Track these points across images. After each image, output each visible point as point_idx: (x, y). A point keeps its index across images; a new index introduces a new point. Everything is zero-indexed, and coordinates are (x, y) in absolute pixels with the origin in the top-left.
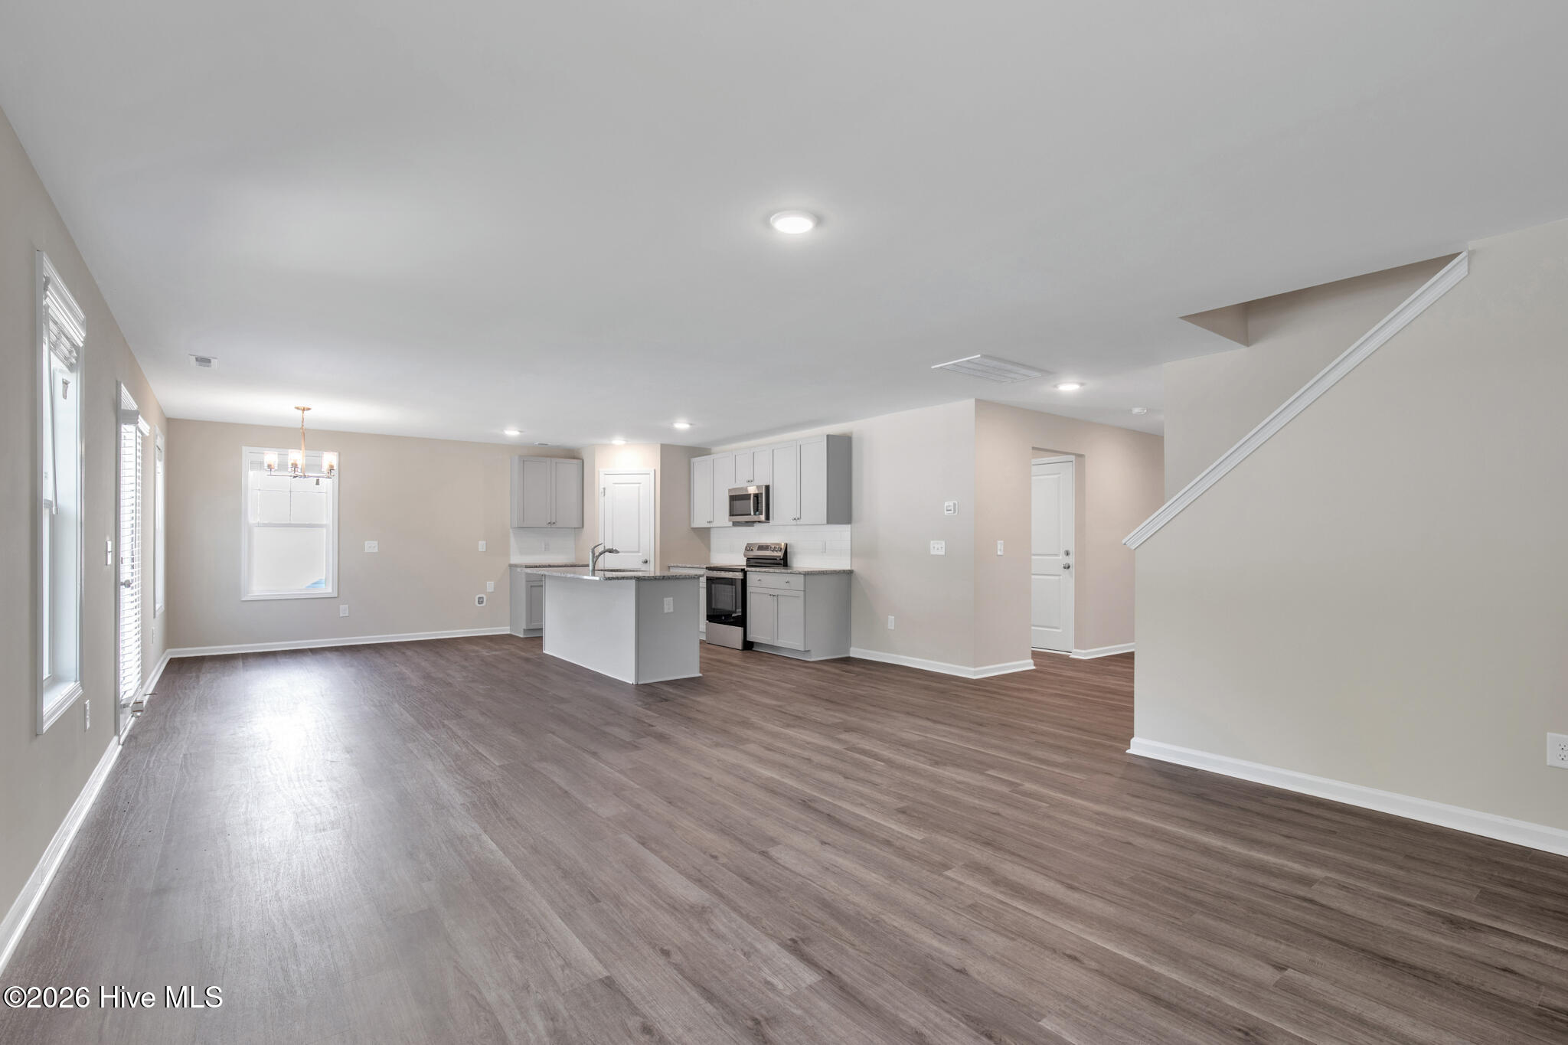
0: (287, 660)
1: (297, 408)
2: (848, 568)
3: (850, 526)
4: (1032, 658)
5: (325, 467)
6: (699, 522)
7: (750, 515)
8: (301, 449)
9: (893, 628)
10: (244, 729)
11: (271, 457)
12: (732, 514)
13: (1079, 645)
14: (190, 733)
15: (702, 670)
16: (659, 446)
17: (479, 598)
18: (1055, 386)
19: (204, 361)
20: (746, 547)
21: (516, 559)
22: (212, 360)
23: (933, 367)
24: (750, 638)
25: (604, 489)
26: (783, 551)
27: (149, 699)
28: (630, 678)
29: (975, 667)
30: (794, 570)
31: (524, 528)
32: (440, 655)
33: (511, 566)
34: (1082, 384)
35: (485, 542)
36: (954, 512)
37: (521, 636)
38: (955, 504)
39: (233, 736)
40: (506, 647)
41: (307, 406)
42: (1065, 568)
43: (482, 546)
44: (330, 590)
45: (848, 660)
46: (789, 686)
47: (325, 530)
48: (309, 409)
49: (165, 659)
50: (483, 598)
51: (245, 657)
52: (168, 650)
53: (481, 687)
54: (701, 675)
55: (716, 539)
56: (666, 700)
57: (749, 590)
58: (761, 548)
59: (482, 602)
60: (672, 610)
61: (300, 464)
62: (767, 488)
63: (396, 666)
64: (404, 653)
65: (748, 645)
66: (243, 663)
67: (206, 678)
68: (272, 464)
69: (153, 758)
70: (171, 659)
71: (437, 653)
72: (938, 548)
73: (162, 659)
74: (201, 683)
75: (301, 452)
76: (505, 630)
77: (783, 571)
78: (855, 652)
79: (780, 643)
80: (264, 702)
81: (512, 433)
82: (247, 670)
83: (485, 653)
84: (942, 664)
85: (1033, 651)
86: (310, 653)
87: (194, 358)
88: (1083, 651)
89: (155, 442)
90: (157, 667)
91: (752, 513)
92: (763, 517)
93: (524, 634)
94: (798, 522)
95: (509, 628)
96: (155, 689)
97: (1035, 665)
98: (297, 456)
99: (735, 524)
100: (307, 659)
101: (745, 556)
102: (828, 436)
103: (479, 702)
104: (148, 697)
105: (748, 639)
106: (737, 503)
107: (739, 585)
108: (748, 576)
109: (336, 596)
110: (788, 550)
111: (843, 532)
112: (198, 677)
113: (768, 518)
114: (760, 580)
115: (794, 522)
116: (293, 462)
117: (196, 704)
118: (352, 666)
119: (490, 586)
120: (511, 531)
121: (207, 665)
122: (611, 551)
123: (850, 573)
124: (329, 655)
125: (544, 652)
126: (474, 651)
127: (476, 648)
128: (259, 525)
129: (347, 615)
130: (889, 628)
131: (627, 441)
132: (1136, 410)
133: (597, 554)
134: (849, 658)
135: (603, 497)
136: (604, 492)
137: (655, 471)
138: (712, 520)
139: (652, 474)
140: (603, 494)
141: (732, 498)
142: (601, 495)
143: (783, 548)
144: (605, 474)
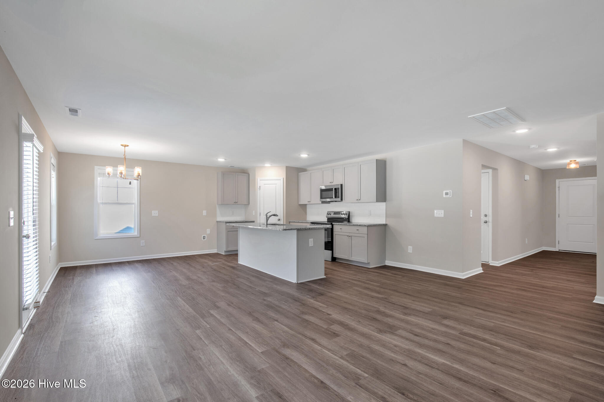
0: (117, 268)
1: (122, 145)
2: (384, 223)
3: (385, 203)
4: (482, 267)
5: (136, 174)
6: (302, 202)
7: (333, 198)
8: (124, 165)
9: (411, 252)
10: (97, 318)
11: (109, 169)
12: (321, 198)
13: (493, 259)
14: (66, 321)
15: (325, 274)
16: (285, 167)
17: (204, 237)
18: (514, 131)
19: (74, 111)
20: (327, 213)
21: (219, 219)
22: (78, 111)
23: (469, 117)
24: (335, 256)
25: (260, 187)
26: (348, 215)
27: (46, 295)
28: (294, 280)
29: (463, 273)
30: (353, 224)
31: (224, 203)
32: (190, 265)
33: (217, 222)
34: (530, 129)
35: (206, 211)
36: (450, 196)
37: (224, 254)
38: (450, 192)
39: (92, 324)
40: (219, 260)
41: (127, 144)
42: (485, 222)
43: (205, 213)
44: (136, 234)
45: (385, 267)
46: (377, 284)
47: (133, 205)
48: (128, 146)
49: (58, 268)
50: (205, 236)
51: (97, 266)
52: (60, 263)
53: (219, 285)
54: (325, 277)
55: (309, 210)
56: (322, 295)
57: (334, 233)
58: (335, 213)
59: (205, 238)
60: (313, 245)
61: (124, 173)
62: (342, 185)
63: (171, 272)
64: (172, 264)
65: (334, 259)
66: (96, 270)
67: (77, 279)
68: (110, 172)
69: (41, 346)
70: (61, 267)
71: (188, 263)
72: (439, 213)
73: (56, 269)
74: (75, 283)
75: (124, 166)
76: (215, 251)
77: (348, 224)
78: (388, 263)
79: (354, 258)
80: (107, 296)
81: (221, 160)
82: (98, 275)
83: (210, 263)
84: (441, 270)
85: (482, 263)
86: (127, 264)
87: (68, 109)
88: (497, 262)
89: (51, 161)
90: (52, 275)
91: (334, 197)
92: (339, 199)
93: (225, 253)
94: (359, 201)
95: (216, 250)
96: (49, 290)
97: (483, 270)
98: (122, 169)
99: (323, 202)
100: (127, 268)
101: (327, 217)
102: (376, 160)
103: (223, 296)
104: (45, 294)
105: (334, 256)
106: (324, 193)
107: (330, 230)
108: (334, 226)
109: (139, 236)
110: (350, 215)
111: (382, 205)
112: (73, 279)
113: (342, 200)
114: (341, 229)
115: (357, 201)
116: (120, 171)
117: (71, 298)
118: (149, 272)
119: (208, 231)
120: (217, 205)
121: (78, 271)
122: (274, 215)
123: (385, 225)
124: (137, 265)
125: (239, 263)
126: (206, 263)
127: (206, 261)
128: (103, 203)
129: (144, 245)
130: (409, 252)
131: (271, 165)
132: (533, 146)
133: (268, 216)
134: (386, 266)
135: (259, 191)
136: (260, 188)
137: (283, 178)
138: (310, 201)
139: (282, 180)
140: (259, 189)
141: (322, 191)
142: (258, 190)
143: (348, 213)
144: (260, 180)
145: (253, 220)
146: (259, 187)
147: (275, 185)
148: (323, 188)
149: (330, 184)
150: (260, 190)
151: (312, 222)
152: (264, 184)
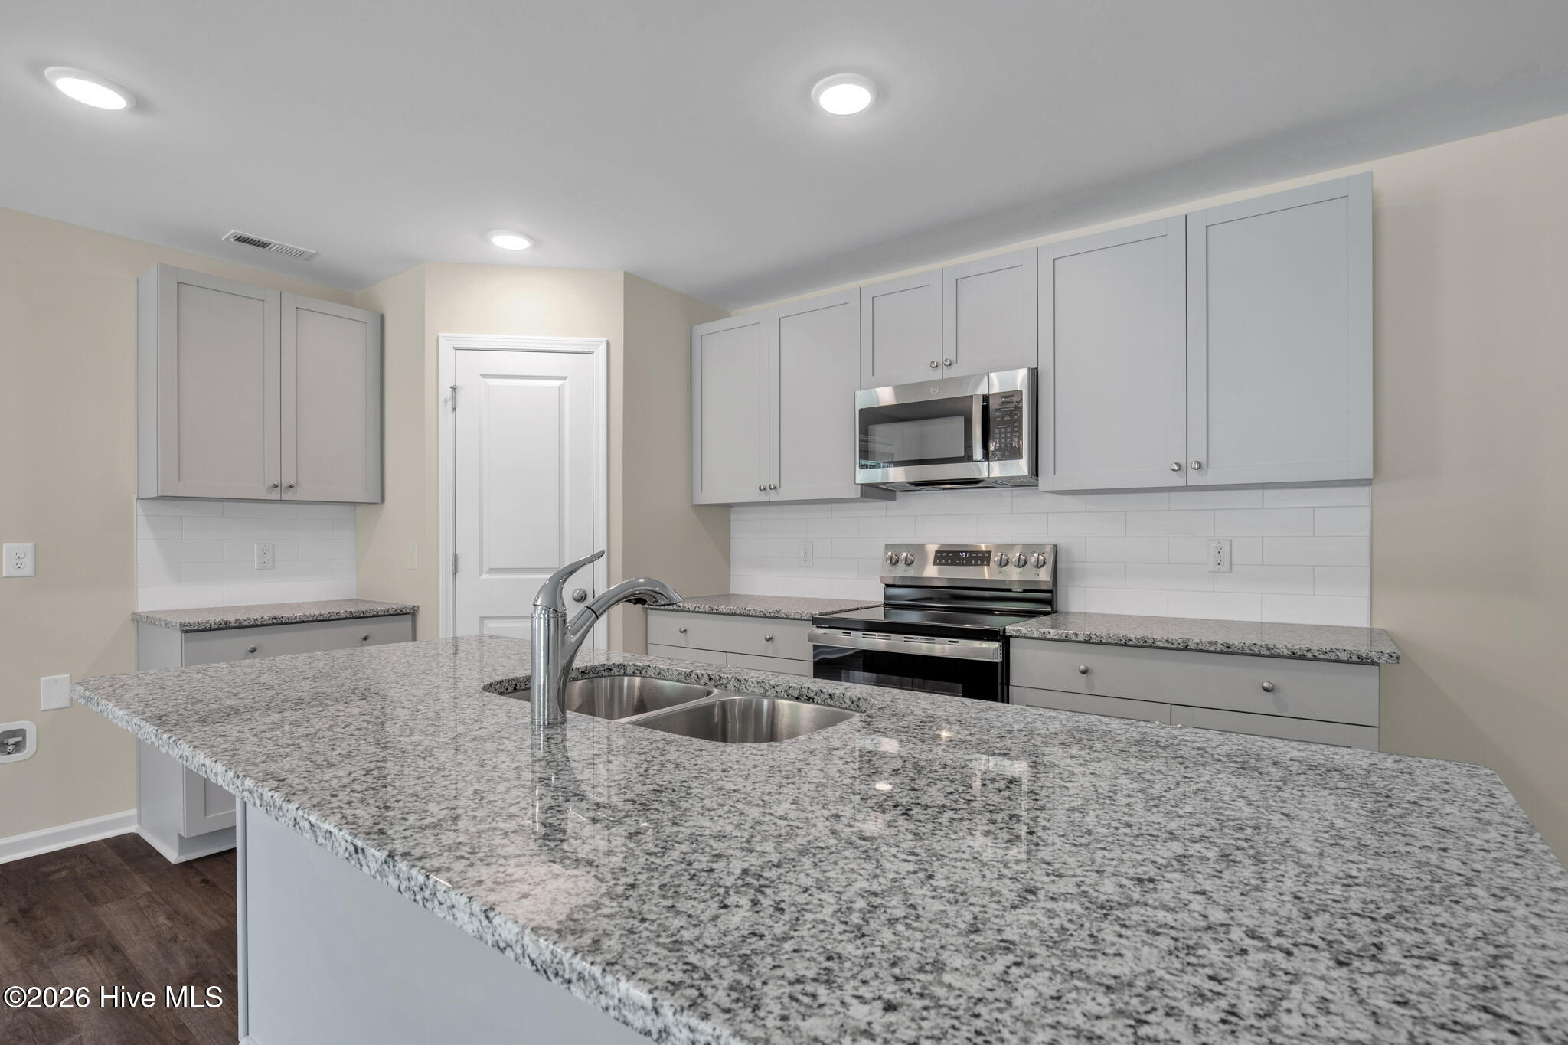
6: (713, 493)
7: (967, 461)
12: (861, 463)
16: (622, 274)
20: (888, 559)
21: (155, 596)
25: (454, 392)
50: (22, 733)
55: (745, 537)
58: (954, 557)
59: (19, 746)
108: (1013, 651)
110: (1063, 566)
113: (1037, 470)
114: (1084, 672)
135: (451, 415)
136: (454, 399)
137: (608, 344)
138: (775, 481)
139: (601, 353)
140: (450, 405)
141: (872, 418)
142: (445, 410)
144: (456, 349)
145: (406, 601)
146: (449, 393)
147: (558, 383)
148: (886, 396)
149: (936, 375)
150: (454, 409)
151: (816, 612)
152: (484, 376)
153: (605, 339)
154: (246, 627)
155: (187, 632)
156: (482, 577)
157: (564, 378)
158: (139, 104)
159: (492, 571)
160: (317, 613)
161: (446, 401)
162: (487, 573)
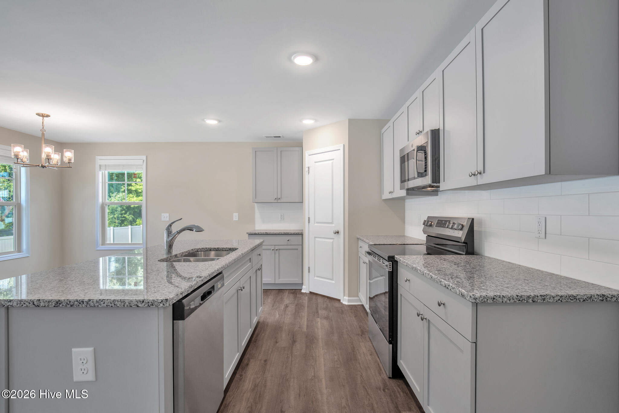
1: (38, 114)
6: (386, 193)
7: (415, 178)
12: (402, 181)
20: (425, 222)
21: (259, 227)
25: (308, 167)
26: (466, 230)
43: (235, 217)
48: (48, 116)
57: (399, 290)
58: (440, 223)
62: (434, 133)
92: (429, 179)
101: (424, 232)
106: (406, 165)
108: (398, 267)
113: (436, 178)
114: (408, 280)
120: (255, 205)
135: (308, 176)
136: (309, 170)
137: (344, 145)
138: (392, 190)
139: (342, 149)
141: (402, 161)
142: (307, 174)
143: (467, 225)
144: (309, 155)
145: (301, 230)
147: (332, 161)
150: (309, 173)
152: (315, 162)
153: (342, 144)
154: (260, 234)
155: (249, 235)
156: (315, 225)
157: (333, 159)
158: (219, 121)
159: (317, 223)
160: (276, 232)
161: (307, 172)
162: (316, 223)
